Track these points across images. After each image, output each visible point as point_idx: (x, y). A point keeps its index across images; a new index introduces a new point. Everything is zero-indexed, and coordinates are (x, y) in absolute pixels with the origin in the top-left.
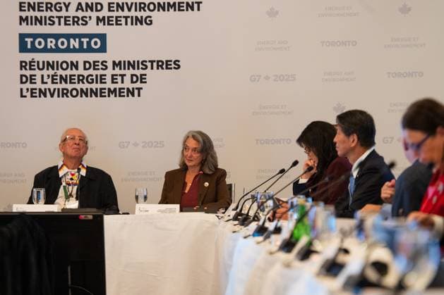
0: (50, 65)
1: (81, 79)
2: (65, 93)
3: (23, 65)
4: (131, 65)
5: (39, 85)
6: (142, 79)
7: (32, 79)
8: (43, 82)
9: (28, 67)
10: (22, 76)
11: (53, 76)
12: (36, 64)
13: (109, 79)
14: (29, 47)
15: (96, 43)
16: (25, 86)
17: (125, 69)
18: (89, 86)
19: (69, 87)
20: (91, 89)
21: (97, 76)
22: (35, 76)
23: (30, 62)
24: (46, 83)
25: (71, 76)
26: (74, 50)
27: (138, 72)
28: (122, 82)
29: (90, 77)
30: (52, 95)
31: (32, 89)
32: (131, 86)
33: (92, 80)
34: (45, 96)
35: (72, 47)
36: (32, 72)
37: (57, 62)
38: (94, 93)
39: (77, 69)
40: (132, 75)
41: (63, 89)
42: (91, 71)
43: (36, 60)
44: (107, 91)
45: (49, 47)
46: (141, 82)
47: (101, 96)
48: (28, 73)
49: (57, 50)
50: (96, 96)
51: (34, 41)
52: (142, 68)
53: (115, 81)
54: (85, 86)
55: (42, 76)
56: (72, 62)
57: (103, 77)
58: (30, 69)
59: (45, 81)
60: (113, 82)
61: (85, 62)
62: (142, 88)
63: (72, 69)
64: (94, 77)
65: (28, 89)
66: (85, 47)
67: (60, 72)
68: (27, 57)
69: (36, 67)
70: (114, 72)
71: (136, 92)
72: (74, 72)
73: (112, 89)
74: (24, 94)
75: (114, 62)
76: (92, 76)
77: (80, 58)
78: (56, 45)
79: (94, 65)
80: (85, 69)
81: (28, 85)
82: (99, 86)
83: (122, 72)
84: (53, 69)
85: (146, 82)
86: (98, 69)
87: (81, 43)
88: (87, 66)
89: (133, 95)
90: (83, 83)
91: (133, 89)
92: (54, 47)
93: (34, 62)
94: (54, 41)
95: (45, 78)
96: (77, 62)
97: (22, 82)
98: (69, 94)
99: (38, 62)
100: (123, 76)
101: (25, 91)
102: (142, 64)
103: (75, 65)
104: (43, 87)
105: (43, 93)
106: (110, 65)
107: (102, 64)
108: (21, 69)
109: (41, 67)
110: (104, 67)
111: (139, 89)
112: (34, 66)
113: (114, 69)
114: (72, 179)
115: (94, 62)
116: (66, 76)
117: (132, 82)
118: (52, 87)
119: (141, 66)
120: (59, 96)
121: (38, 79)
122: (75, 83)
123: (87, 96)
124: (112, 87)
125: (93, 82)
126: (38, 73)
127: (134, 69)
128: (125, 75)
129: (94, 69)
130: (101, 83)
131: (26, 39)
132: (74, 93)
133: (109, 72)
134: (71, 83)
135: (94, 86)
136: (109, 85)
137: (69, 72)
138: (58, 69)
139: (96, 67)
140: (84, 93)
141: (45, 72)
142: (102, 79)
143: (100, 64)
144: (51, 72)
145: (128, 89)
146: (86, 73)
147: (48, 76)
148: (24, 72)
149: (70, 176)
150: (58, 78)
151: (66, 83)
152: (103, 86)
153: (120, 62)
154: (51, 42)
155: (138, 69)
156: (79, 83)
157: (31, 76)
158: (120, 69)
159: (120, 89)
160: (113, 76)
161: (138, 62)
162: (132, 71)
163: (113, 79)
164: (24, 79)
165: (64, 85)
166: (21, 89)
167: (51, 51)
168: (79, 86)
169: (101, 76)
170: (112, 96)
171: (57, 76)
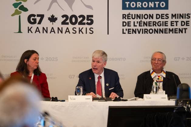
0: (138, 16)
1: (155, 24)
2: (146, 31)
3: (124, 16)
4: (181, 16)
5: (132, 27)
6: (187, 23)
7: (129, 24)
8: (134, 26)
9: (126, 17)
10: (123, 22)
11: (140, 22)
12: (131, 16)
13: (169, 24)
14: (127, 6)
15: (163, 5)
16: (125, 28)
17: (178, 18)
18: (159, 28)
19: (148, 28)
20: (160, 29)
21: (163, 22)
22: (130, 22)
23: (128, 15)
24: (136, 26)
25: (149, 22)
26: (151, 8)
27: (185, 20)
28: (177, 25)
29: (159, 23)
30: (139, 33)
31: (129, 29)
32: (181, 27)
33: (161, 24)
34: (136, 33)
35: (150, 7)
36: (129, 20)
37: (142, 15)
38: (161, 31)
39: (152, 18)
40: (182, 22)
41: (145, 29)
42: (160, 20)
43: (131, 14)
44: (168, 30)
45: (138, 7)
46: (187, 25)
47: (165, 33)
48: (127, 21)
49: (142, 8)
50: (163, 33)
51: (130, 3)
52: (187, 18)
53: (173, 25)
54: (157, 27)
55: (134, 22)
56: (150, 15)
57: (166, 23)
58: (128, 19)
59: (135, 25)
60: (171, 25)
61: (157, 15)
62: (187, 29)
63: (150, 18)
64: (162, 23)
65: (126, 29)
66: (157, 6)
67: (144, 20)
68: (126, 12)
69: (131, 17)
70: (172, 20)
71: (184, 30)
72: (151, 20)
73: (171, 29)
74: (124, 32)
75: (172, 15)
76: (160, 22)
77: (154, 12)
78: (142, 5)
79: (162, 16)
80: (157, 18)
81: (127, 27)
82: (164, 27)
83: (177, 20)
84: (140, 18)
85: (189, 25)
86: (164, 18)
87: (155, 5)
88: (158, 16)
89: (182, 32)
90: (156, 26)
91: (182, 29)
92: (140, 7)
93: (130, 15)
94: (140, 3)
95: (136, 23)
96: (153, 15)
97: (123, 26)
98: (148, 32)
99: (132, 15)
100: (177, 22)
101: (125, 30)
102: (187, 16)
103: (151, 16)
104: (134, 28)
105: (134, 31)
106: (170, 16)
107: (166, 16)
108: (123, 19)
109: (133, 17)
110: (167, 17)
111: (185, 29)
112: (130, 17)
113: (172, 18)
114: (158, 79)
115: (162, 15)
116: (147, 22)
117: (182, 25)
118: (139, 28)
119: (186, 17)
120: (143, 33)
121: (132, 24)
122: (151, 26)
123: (157, 33)
124: (171, 28)
125: (161, 26)
126: (132, 21)
127: (183, 18)
128: (178, 22)
129: (162, 18)
130: (165, 26)
131: (126, 3)
132: (151, 31)
133: (170, 20)
134: (149, 26)
135: (161, 28)
136: (169, 27)
137: (148, 20)
138: (142, 19)
139: (163, 17)
140: (156, 31)
141: (136, 20)
142: (166, 24)
143: (165, 16)
144: (139, 20)
145: (179, 29)
146: (157, 21)
147: (137, 22)
148: (124, 20)
149: (157, 77)
150: (143, 23)
151: (147, 26)
152: (166, 27)
153: (175, 14)
154: (139, 4)
155: (185, 18)
156: (153, 26)
157: (128, 22)
158: (176, 18)
159: (175, 29)
160: (171, 22)
161: (185, 14)
162: (182, 19)
163: (171, 24)
164: (125, 24)
165: (145, 27)
166: (123, 29)
167: (139, 9)
168: (153, 28)
169: (165, 22)
170: (171, 33)
171: (142, 22)
